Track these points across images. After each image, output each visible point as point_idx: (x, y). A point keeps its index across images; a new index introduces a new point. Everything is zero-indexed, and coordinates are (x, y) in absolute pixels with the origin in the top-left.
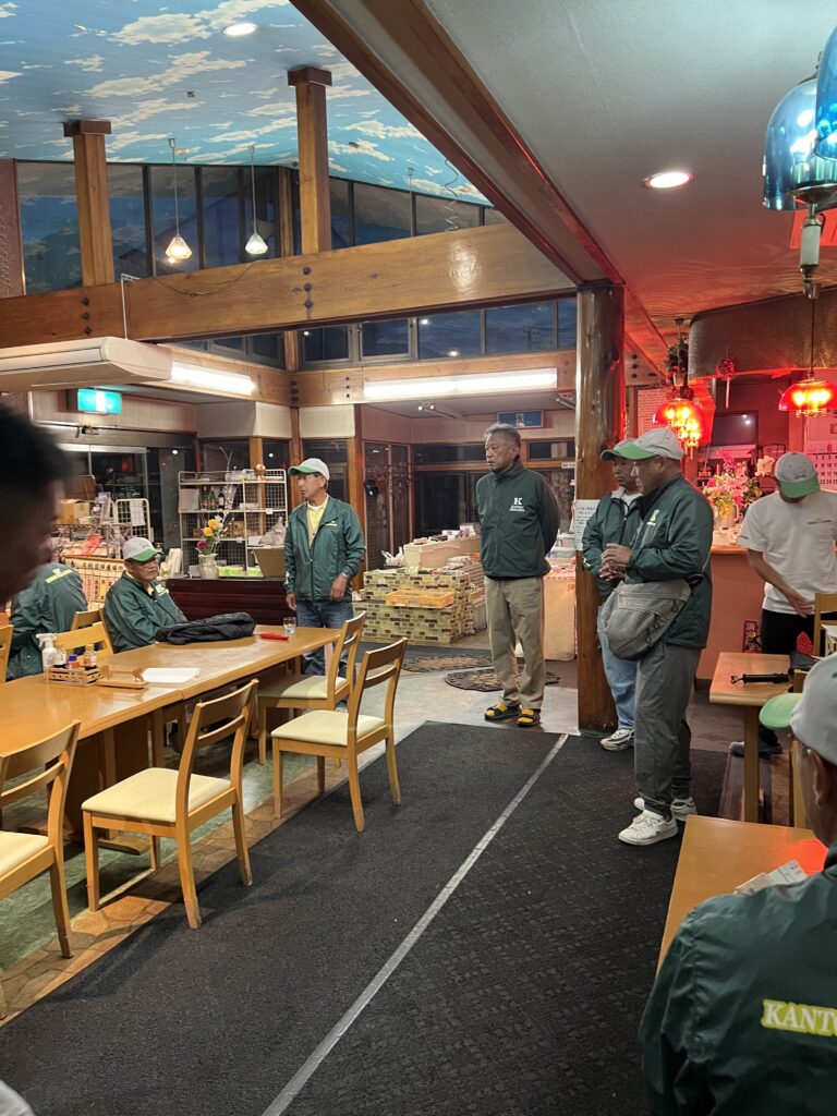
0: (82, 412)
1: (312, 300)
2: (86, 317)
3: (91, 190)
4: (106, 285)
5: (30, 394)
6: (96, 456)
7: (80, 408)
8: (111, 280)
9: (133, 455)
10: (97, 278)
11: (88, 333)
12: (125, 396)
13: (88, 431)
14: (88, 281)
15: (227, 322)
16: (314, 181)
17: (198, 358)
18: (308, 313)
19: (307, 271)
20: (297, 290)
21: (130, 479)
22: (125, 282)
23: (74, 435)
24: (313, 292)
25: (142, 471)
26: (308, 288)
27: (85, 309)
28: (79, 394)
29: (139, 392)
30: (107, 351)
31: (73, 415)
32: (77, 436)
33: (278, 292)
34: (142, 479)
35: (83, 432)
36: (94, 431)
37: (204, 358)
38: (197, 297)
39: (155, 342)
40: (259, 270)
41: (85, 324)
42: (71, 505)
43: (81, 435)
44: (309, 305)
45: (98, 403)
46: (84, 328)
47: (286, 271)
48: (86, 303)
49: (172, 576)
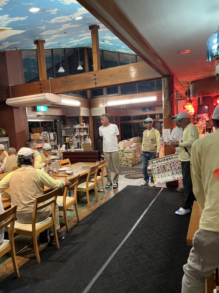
0: (38, 111)
1: (96, 82)
2: (41, 88)
3: (41, 57)
4: (45, 80)
5: (26, 108)
6: (41, 122)
7: (37, 110)
8: (46, 79)
9: (50, 122)
10: (43, 79)
11: (41, 92)
12: (48, 107)
13: (39, 116)
14: (41, 79)
15: (76, 88)
16: (96, 53)
17: (66, 97)
18: (96, 85)
19: (95, 75)
20: (93, 80)
21: (49, 128)
22: (50, 79)
23: (36, 117)
24: (96, 80)
25: (52, 126)
26: (95, 79)
27: (40, 86)
28: (37, 107)
29: (52, 106)
30: (46, 96)
31: (36, 112)
32: (37, 117)
33: (88, 80)
34: (53, 128)
35: (38, 116)
36: (41, 116)
37: (68, 97)
38: (68, 83)
39: (57, 94)
40: (83, 75)
41: (41, 90)
42: (38, 135)
43: (38, 117)
44: (96, 83)
45: (42, 109)
46: (40, 91)
47: (90, 75)
48: (41, 85)
49: (63, 151)
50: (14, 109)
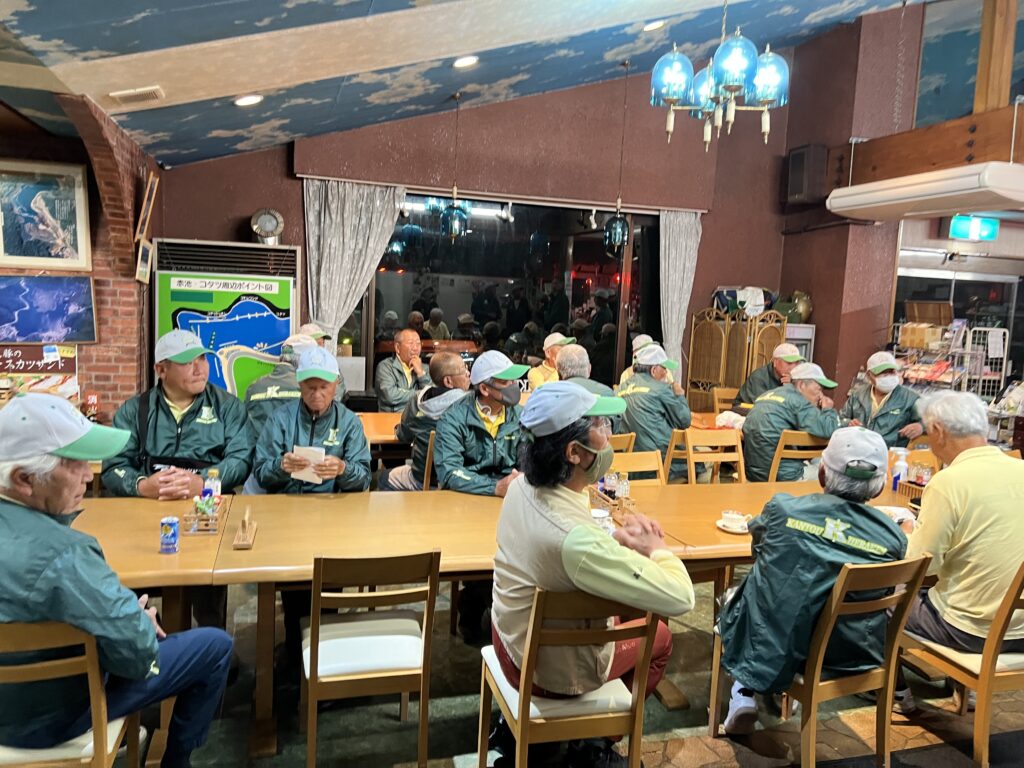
0: (953, 239)
2: (970, 144)
3: (998, 16)
4: (998, 109)
5: (902, 222)
7: (950, 236)
9: (1002, 285)
10: (989, 104)
11: (970, 160)
13: (955, 258)
14: (979, 107)
22: (1020, 104)
23: (941, 261)
27: (970, 137)
28: (953, 222)
31: (943, 242)
32: (943, 263)
35: (951, 259)
36: (963, 258)
41: (969, 151)
43: (948, 262)
45: (973, 230)
46: (967, 155)
48: (973, 130)
50: (851, 227)
